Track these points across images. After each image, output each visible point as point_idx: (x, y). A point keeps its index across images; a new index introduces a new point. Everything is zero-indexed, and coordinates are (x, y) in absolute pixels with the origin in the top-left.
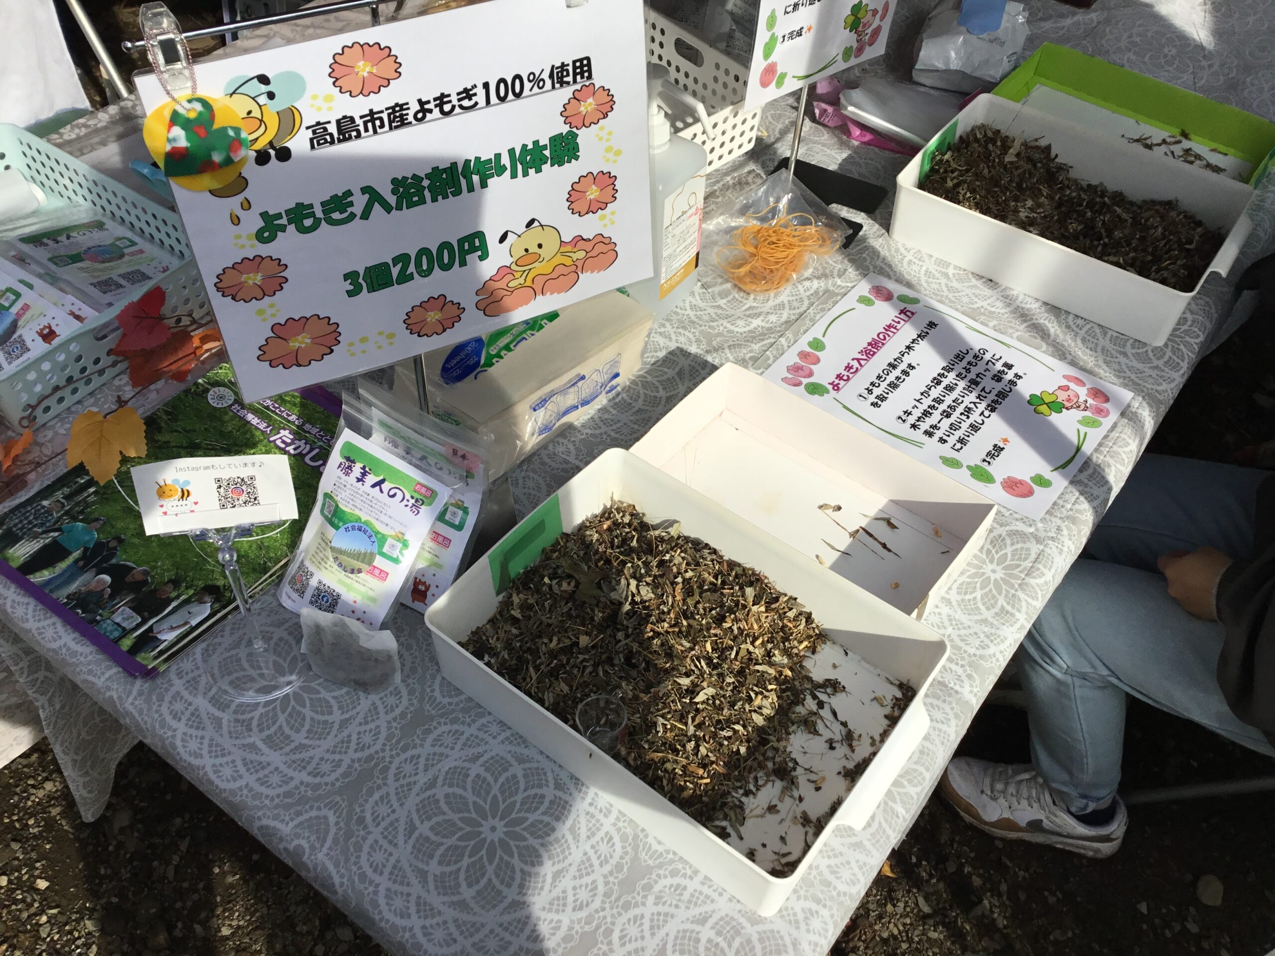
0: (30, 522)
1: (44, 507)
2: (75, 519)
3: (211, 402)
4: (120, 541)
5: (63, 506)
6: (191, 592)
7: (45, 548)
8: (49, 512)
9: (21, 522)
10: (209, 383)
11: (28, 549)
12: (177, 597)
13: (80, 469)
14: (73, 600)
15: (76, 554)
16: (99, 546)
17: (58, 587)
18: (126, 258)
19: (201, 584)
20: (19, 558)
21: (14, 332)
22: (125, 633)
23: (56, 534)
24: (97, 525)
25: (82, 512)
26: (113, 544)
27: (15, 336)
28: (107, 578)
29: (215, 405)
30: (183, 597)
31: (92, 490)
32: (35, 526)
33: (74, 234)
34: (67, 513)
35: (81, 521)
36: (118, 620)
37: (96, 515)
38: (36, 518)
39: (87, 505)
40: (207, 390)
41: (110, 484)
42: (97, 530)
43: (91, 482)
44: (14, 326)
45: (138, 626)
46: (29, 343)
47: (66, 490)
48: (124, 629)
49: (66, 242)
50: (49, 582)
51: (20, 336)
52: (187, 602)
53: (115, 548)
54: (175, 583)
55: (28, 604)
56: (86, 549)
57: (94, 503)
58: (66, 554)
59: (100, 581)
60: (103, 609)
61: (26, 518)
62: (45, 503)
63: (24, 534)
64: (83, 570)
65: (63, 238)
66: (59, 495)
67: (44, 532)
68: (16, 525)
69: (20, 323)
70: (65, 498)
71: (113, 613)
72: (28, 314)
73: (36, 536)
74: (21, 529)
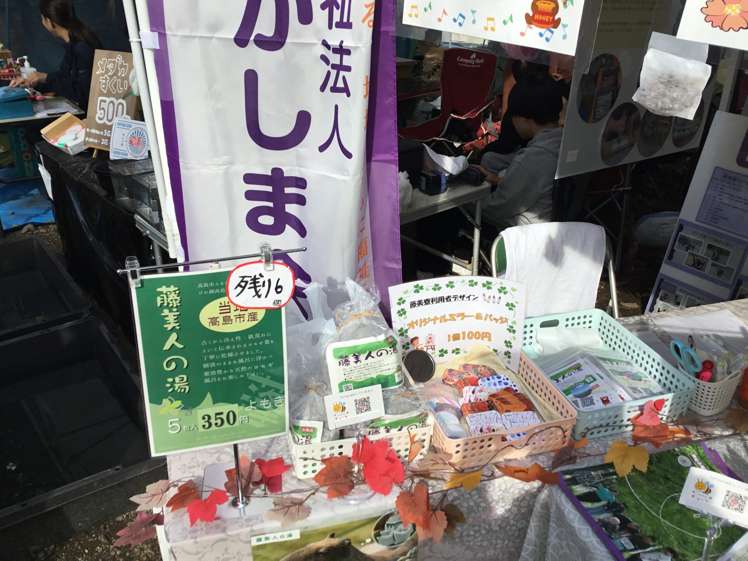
0: (584, 478)
1: (592, 474)
2: (605, 486)
3: (679, 461)
4: (626, 506)
5: (600, 478)
6: (661, 547)
7: (589, 493)
8: (593, 478)
9: (580, 476)
10: (680, 452)
11: (582, 490)
12: (654, 546)
13: (611, 465)
14: (601, 522)
15: (604, 503)
16: (615, 503)
17: (594, 513)
18: (643, 382)
19: (666, 545)
20: (577, 492)
21: (589, 394)
22: (625, 550)
23: (595, 489)
24: (616, 494)
25: (609, 485)
26: (622, 506)
27: (589, 396)
28: (618, 521)
29: (681, 464)
30: (657, 547)
31: (615, 477)
32: (586, 481)
33: (620, 363)
34: (602, 482)
35: (608, 489)
36: (623, 542)
37: (615, 489)
38: (587, 478)
39: (611, 483)
40: (678, 455)
41: (623, 478)
42: (615, 496)
43: (615, 473)
44: (590, 392)
45: (632, 550)
46: (595, 401)
47: (603, 472)
48: (625, 548)
49: (616, 365)
50: (590, 509)
51: (592, 397)
52: (658, 550)
53: (623, 509)
54: (654, 539)
55: (576, 514)
56: (609, 502)
57: (615, 483)
58: (599, 500)
59: (614, 520)
60: (616, 533)
61: (583, 476)
62: (593, 473)
63: (581, 482)
64: (607, 511)
65: (615, 363)
66: (600, 472)
67: (590, 486)
68: (578, 477)
69: (593, 391)
70: (602, 475)
71: (620, 537)
72: (598, 389)
73: (586, 486)
74: (580, 479)
